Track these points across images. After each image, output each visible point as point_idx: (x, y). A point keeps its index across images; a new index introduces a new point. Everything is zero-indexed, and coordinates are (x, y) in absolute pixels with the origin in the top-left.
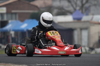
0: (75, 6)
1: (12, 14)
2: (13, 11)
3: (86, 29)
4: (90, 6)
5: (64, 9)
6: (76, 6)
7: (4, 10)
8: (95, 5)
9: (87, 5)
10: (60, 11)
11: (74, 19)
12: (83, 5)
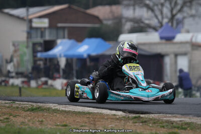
0: (160, 17)
1: (58, 28)
2: (60, 25)
3: (185, 54)
4: (184, 18)
5: (142, 22)
6: (163, 18)
7: (45, 23)
8: (193, 16)
9: (179, 16)
10: (136, 25)
11: (162, 38)
12: (173, 16)
